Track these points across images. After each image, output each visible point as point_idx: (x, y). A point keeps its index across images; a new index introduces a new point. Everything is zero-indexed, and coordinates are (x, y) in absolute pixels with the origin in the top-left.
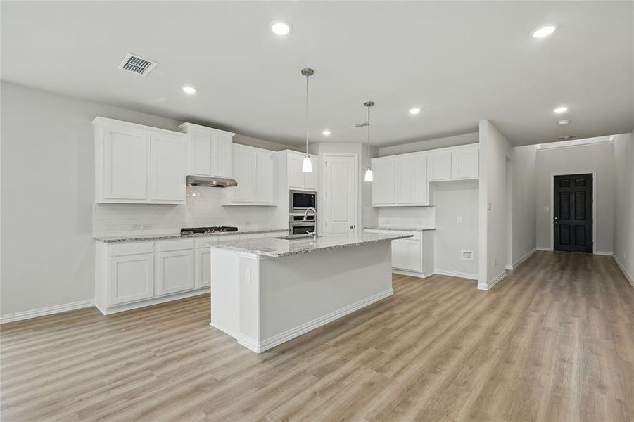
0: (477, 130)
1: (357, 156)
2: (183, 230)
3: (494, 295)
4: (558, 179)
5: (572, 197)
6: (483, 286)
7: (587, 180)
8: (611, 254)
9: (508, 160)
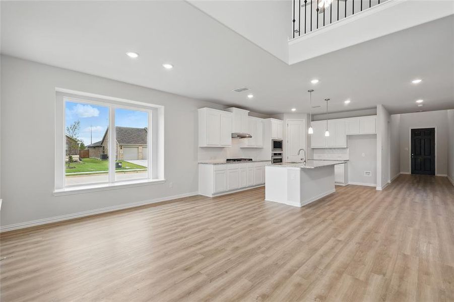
0: (376, 108)
1: (304, 121)
2: (227, 160)
3: (385, 192)
4: (414, 131)
5: (423, 141)
6: (379, 188)
7: (431, 132)
8: (446, 175)
9: (389, 122)
